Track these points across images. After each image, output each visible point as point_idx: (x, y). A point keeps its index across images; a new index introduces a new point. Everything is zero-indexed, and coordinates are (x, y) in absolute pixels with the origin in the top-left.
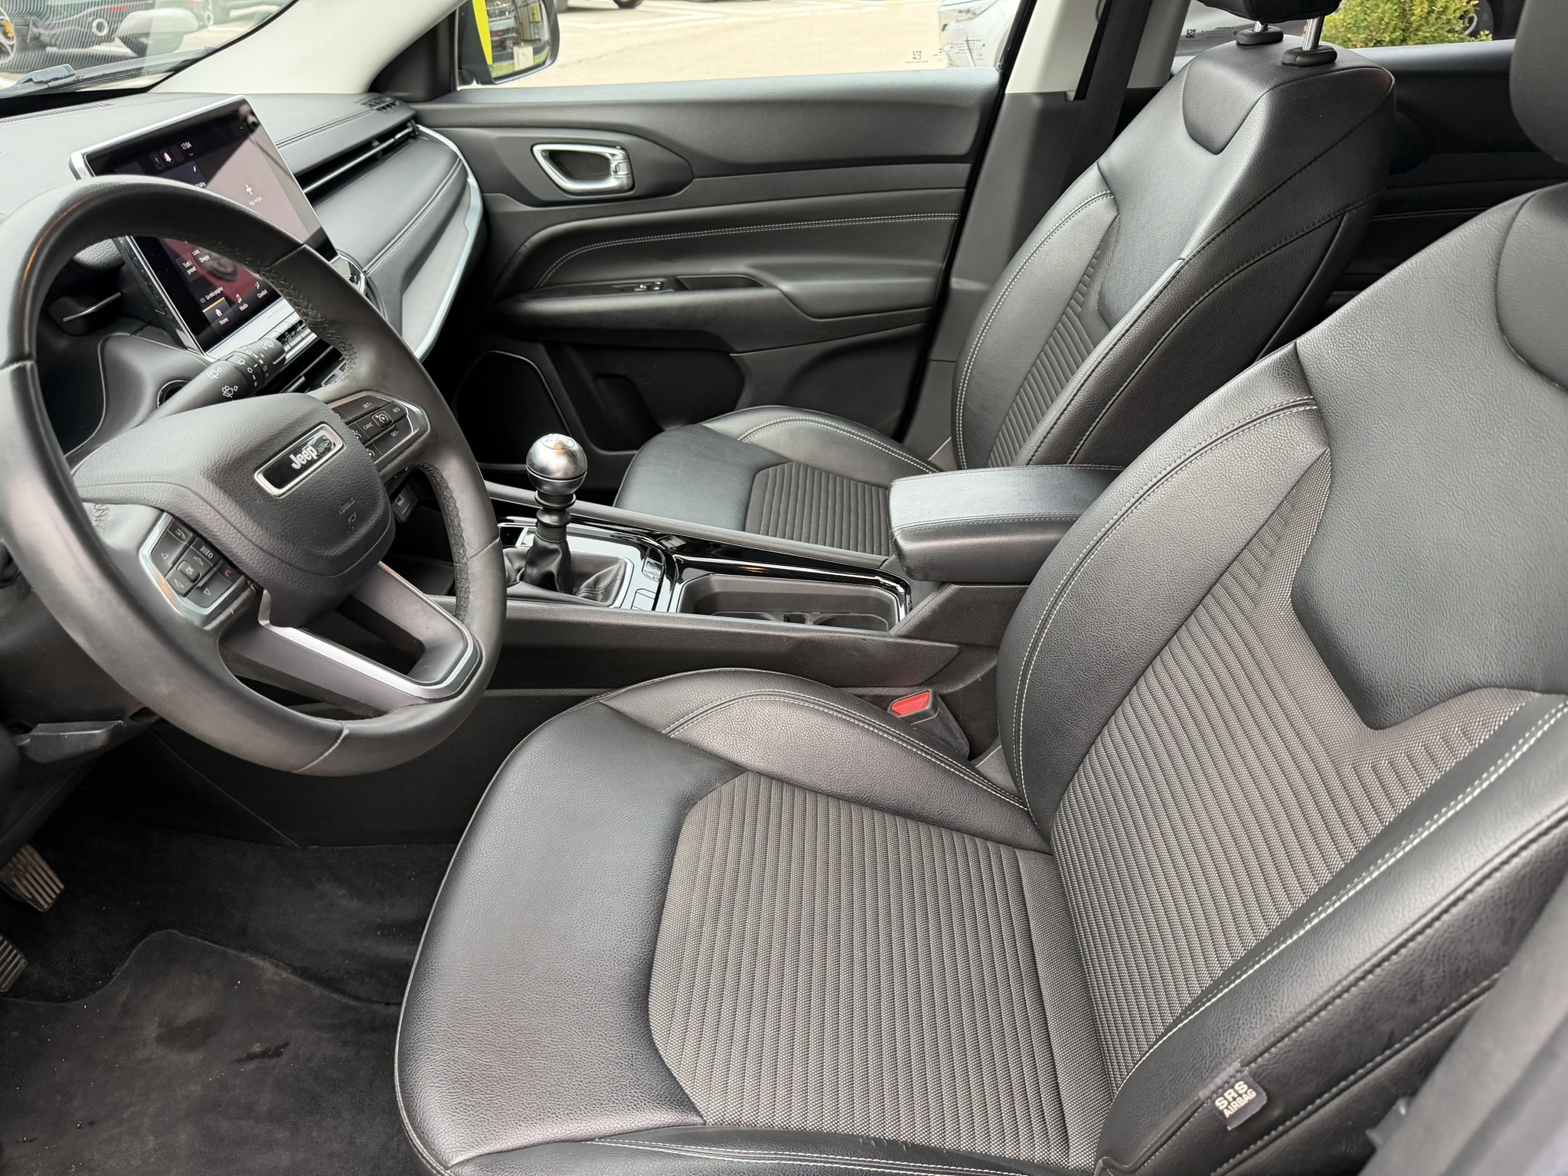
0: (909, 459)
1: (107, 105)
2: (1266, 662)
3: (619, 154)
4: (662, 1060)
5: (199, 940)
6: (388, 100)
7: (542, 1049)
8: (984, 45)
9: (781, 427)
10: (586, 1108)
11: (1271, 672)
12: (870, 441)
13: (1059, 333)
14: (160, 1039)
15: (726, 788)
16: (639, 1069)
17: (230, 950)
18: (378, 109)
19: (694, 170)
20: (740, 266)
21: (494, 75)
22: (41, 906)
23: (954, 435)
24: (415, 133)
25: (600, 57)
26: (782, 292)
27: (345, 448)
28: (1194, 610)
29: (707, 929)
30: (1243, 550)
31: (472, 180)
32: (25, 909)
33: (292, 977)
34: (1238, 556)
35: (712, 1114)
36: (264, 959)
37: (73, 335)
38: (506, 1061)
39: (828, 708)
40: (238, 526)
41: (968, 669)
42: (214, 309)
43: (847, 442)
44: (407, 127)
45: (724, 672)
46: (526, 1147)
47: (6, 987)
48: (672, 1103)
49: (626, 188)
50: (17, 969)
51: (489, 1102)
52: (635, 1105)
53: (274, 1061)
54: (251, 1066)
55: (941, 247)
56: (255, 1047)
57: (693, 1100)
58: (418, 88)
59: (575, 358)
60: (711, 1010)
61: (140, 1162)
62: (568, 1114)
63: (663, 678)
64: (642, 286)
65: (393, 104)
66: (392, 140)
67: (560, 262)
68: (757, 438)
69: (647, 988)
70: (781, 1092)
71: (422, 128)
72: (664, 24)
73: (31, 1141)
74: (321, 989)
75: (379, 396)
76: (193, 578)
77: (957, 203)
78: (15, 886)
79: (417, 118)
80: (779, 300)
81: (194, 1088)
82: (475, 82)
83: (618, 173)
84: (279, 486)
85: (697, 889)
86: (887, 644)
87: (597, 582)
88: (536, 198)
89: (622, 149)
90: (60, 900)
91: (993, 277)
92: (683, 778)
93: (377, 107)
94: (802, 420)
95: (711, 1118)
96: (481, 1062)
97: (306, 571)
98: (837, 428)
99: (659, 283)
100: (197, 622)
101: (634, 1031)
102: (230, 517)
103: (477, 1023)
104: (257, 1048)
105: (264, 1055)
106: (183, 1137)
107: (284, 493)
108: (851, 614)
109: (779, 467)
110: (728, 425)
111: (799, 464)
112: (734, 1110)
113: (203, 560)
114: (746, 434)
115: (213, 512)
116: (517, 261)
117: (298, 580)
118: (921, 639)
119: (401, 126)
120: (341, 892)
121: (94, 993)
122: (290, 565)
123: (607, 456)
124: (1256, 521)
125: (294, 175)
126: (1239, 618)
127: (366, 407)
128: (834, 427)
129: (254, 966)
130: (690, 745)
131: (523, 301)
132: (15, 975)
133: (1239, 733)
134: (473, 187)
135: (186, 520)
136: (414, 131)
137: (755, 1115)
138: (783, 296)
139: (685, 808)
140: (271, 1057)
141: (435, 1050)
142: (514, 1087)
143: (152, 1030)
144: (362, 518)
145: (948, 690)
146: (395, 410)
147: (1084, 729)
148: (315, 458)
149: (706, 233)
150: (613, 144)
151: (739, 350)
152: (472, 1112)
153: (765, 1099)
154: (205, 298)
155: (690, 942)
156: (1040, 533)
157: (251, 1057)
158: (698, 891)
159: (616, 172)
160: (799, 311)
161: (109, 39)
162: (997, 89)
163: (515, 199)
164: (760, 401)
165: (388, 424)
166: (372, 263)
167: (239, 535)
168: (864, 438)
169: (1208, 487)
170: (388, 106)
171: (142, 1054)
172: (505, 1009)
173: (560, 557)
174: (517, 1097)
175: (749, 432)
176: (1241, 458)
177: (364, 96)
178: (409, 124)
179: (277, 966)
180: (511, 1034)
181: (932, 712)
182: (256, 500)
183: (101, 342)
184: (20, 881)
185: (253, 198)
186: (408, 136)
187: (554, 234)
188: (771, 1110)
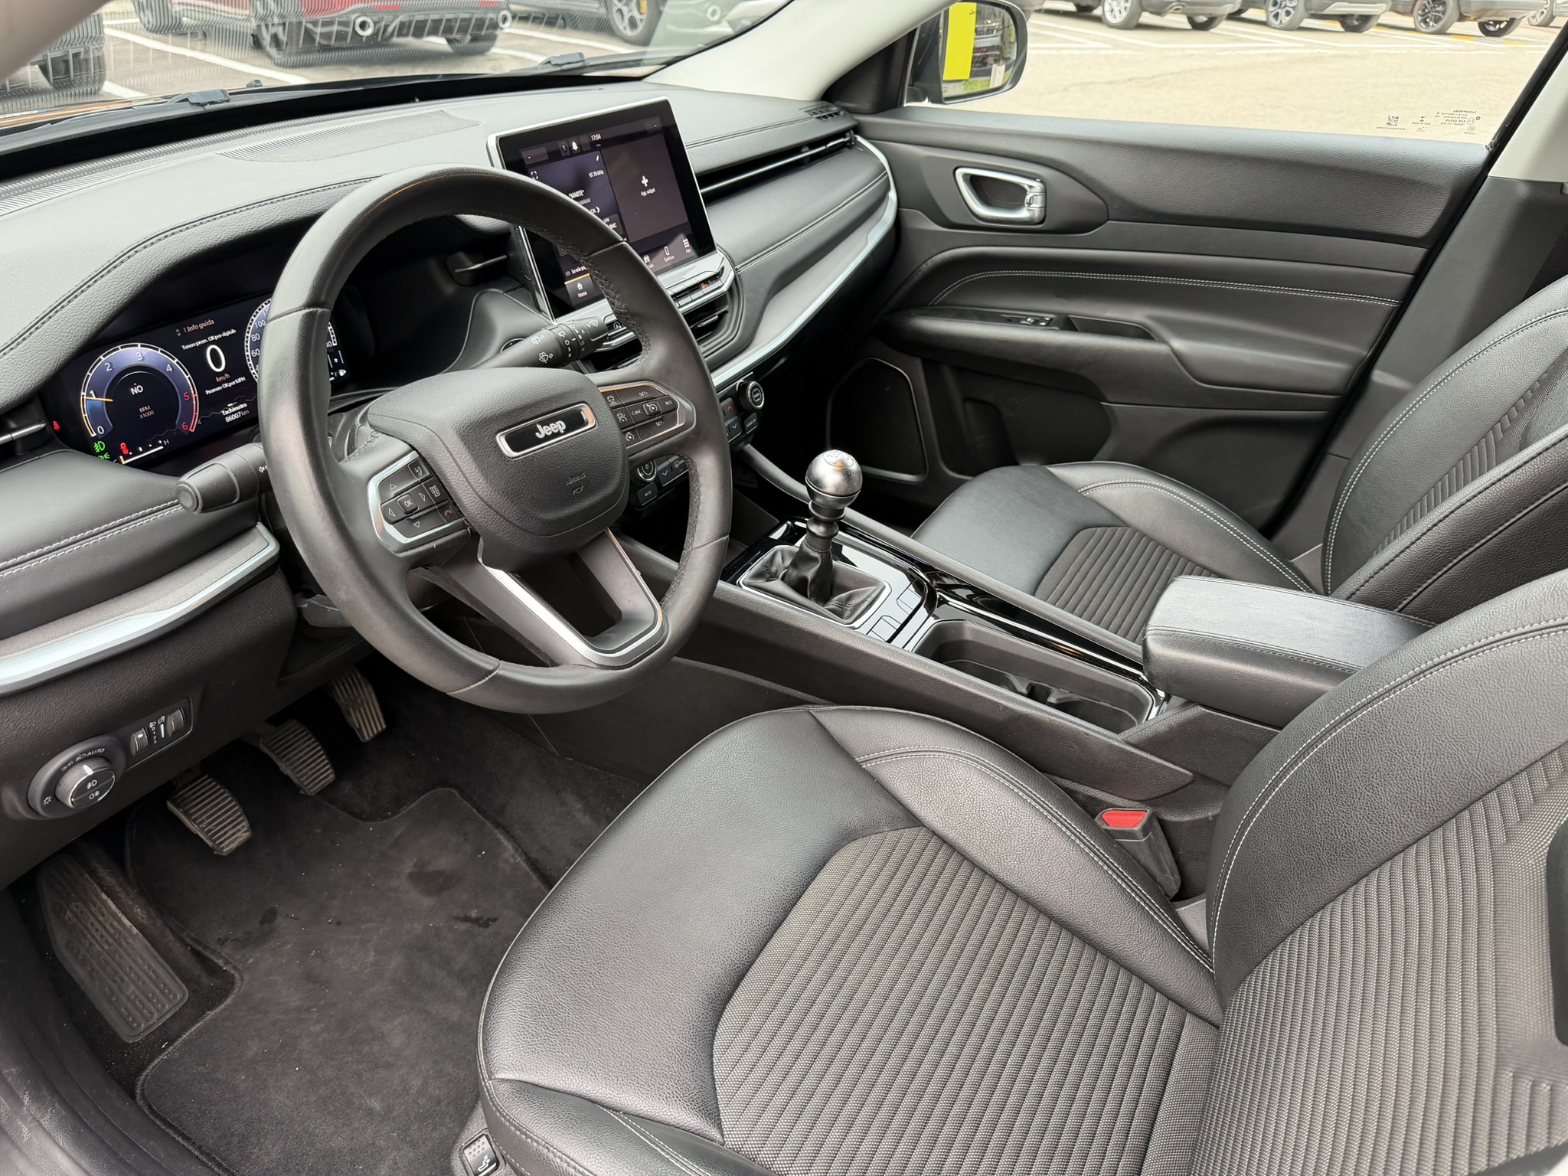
0: (1265, 554)
1: (600, 89)
2: (1489, 913)
3: (1037, 186)
4: (712, 1067)
5: (469, 806)
6: (834, 109)
7: (612, 1010)
8: (1478, 118)
9: (1129, 488)
10: (623, 1080)
11: (1488, 925)
12: (1225, 525)
13: (1471, 458)
14: (411, 876)
15: (892, 836)
16: (685, 1067)
17: (488, 823)
18: (819, 118)
19: (1110, 211)
20: (1137, 315)
21: (945, 95)
22: (363, 737)
23: (1325, 542)
24: (851, 143)
25: (1153, 77)
26: (1172, 349)
27: (596, 428)
28: (1446, 822)
29: (810, 963)
30: (1521, 771)
31: (892, 195)
32: (351, 734)
33: (523, 864)
34: (1513, 776)
35: (733, 1138)
36: (509, 840)
37: (459, 284)
38: (577, 1007)
39: (1024, 792)
40: (468, 475)
41: (1199, 802)
42: (577, 282)
43: (1199, 520)
44: (845, 137)
45: (933, 721)
46: (558, 1091)
47: (313, 792)
48: (700, 1111)
49: (1037, 221)
50: (325, 781)
51: (546, 1038)
52: (666, 1097)
53: (482, 929)
54: (463, 926)
55: (1371, 334)
56: (473, 912)
57: (722, 1117)
58: (865, 101)
59: (949, 377)
60: (778, 1042)
61: (358, 969)
62: (605, 1078)
63: (875, 708)
64: (1029, 319)
65: (836, 114)
66: (823, 148)
67: (956, 285)
68: (1099, 494)
69: (730, 996)
70: (808, 1148)
71: (860, 139)
72: (1234, 49)
73: (296, 919)
74: (540, 884)
75: (658, 387)
76: (408, 510)
77: (1400, 289)
78: (350, 714)
79: (857, 129)
80: (1167, 357)
81: (417, 927)
82: (927, 99)
83: (1032, 206)
84: (515, 449)
85: (818, 921)
86: (1111, 746)
87: (849, 598)
88: (947, 219)
89: (1041, 182)
90: (379, 737)
91: (1417, 378)
92: (852, 811)
93: (818, 116)
94: (1155, 486)
95: (731, 1141)
96: (557, 1000)
97: (518, 527)
98: (1191, 503)
99: (1047, 319)
100: (392, 548)
101: (699, 1030)
102: (464, 466)
103: (570, 963)
104: (474, 914)
105: (476, 921)
106: (394, 964)
107: (519, 457)
108: (1102, 703)
109: (1109, 529)
110: (1077, 475)
111: (1136, 530)
112: (755, 1144)
113: (427, 496)
114: (1089, 487)
115: (451, 459)
116: (917, 277)
117: (508, 532)
118: (1151, 754)
119: (840, 134)
120: (579, 806)
121: (381, 820)
122: (504, 519)
123: (953, 478)
124: (1548, 742)
125: (696, 175)
126: (1485, 848)
127: (642, 395)
128: (1188, 501)
129: (499, 843)
130: (877, 781)
131: (912, 317)
132: (323, 785)
133: (1427, 982)
134: (892, 200)
135: (429, 461)
136: (850, 141)
137: (773, 1158)
138: (1172, 355)
139: (843, 840)
140: (480, 926)
141: (526, 973)
142: (572, 1034)
143: (408, 867)
144: (589, 490)
145: (1171, 817)
146: (667, 403)
147: (1288, 913)
148: (562, 432)
149: (1109, 277)
150: (1034, 177)
151: (1112, 400)
152: (529, 1039)
153: (788, 1149)
154: (571, 272)
155: (789, 968)
156: (1313, 679)
157: (467, 919)
158: (818, 924)
159: (1029, 204)
160: (1187, 374)
161: (718, 23)
162: (1480, 170)
163: (928, 216)
164: (1124, 457)
165: (656, 414)
166: (746, 262)
167: (466, 484)
168: (1219, 520)
169: (1503, 684)
170: (831, 115)
171: (394, 883)
172: (598, 961)
173: (817, 566)
174: (571, 1044)
175: (1093, 486)
176: (1552, 661)
177: (814, 103)
178: (848, 134)
179: (516, 850)
180: (592, 986)
181: (1140, 835)
182: (490, 456)
183: (478, 294)
184: (355, 712)
185: (646, 189)
186: (843, 146)
187: (956, 257)
188: (790, 1160)
